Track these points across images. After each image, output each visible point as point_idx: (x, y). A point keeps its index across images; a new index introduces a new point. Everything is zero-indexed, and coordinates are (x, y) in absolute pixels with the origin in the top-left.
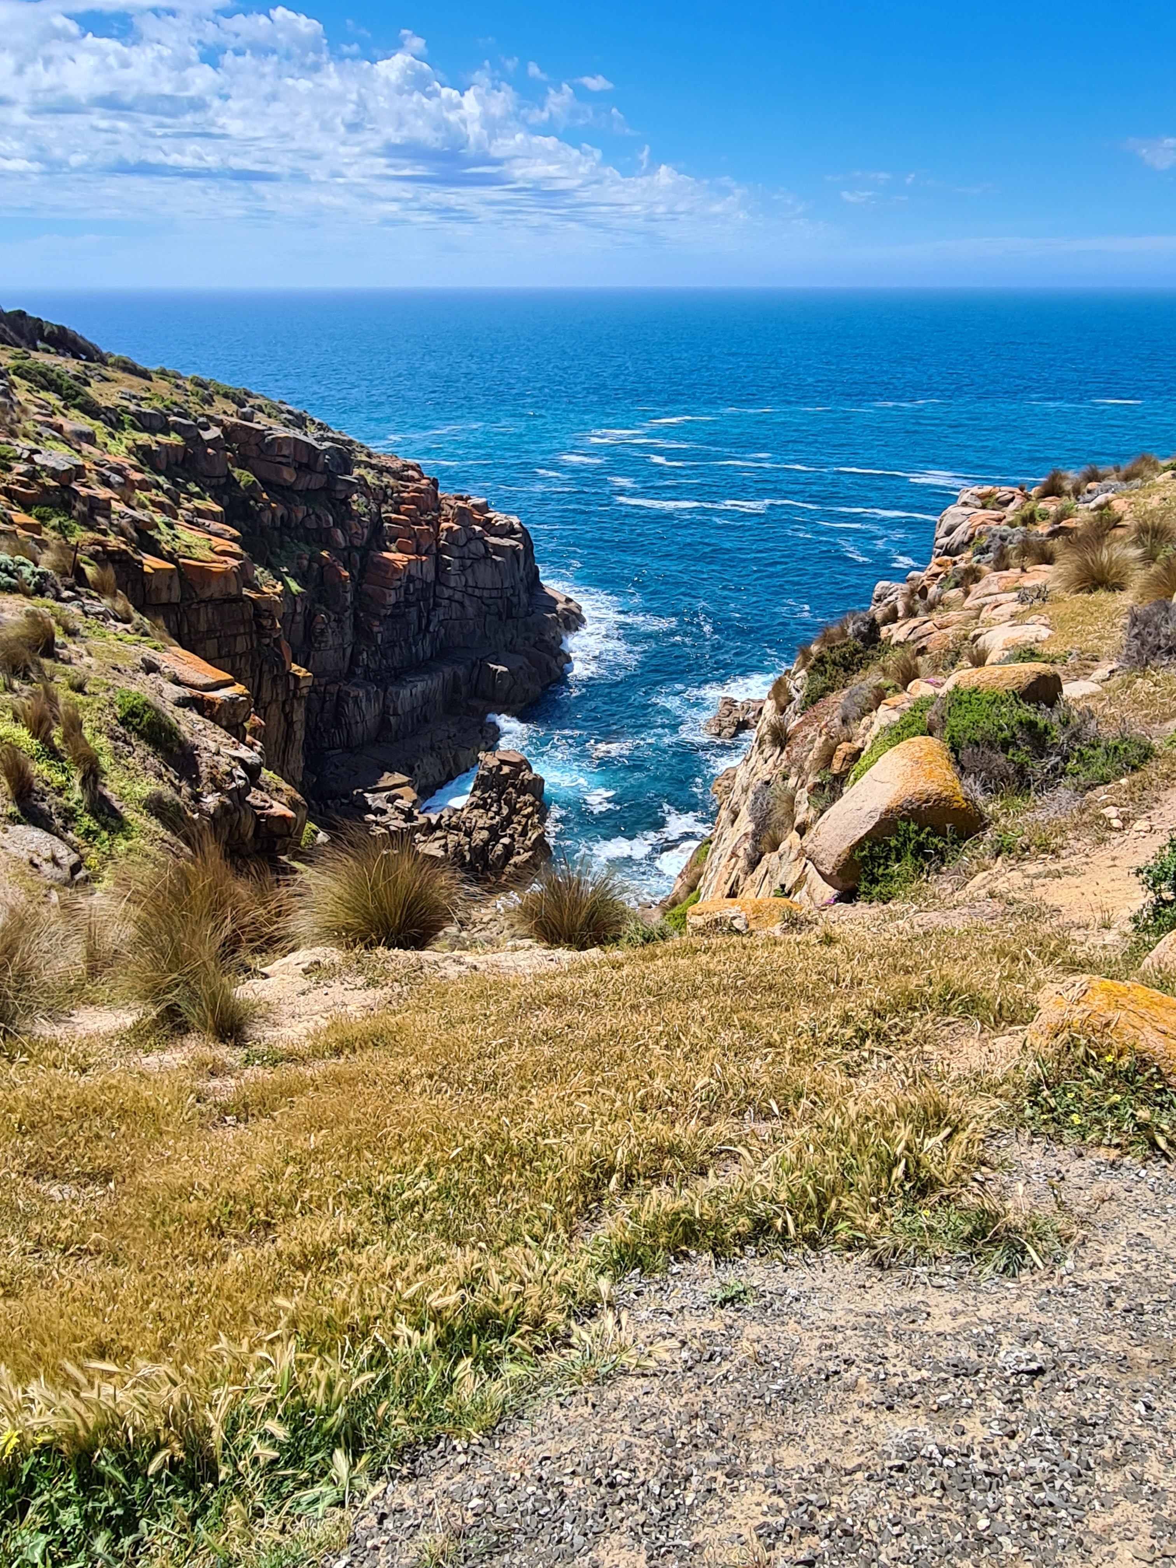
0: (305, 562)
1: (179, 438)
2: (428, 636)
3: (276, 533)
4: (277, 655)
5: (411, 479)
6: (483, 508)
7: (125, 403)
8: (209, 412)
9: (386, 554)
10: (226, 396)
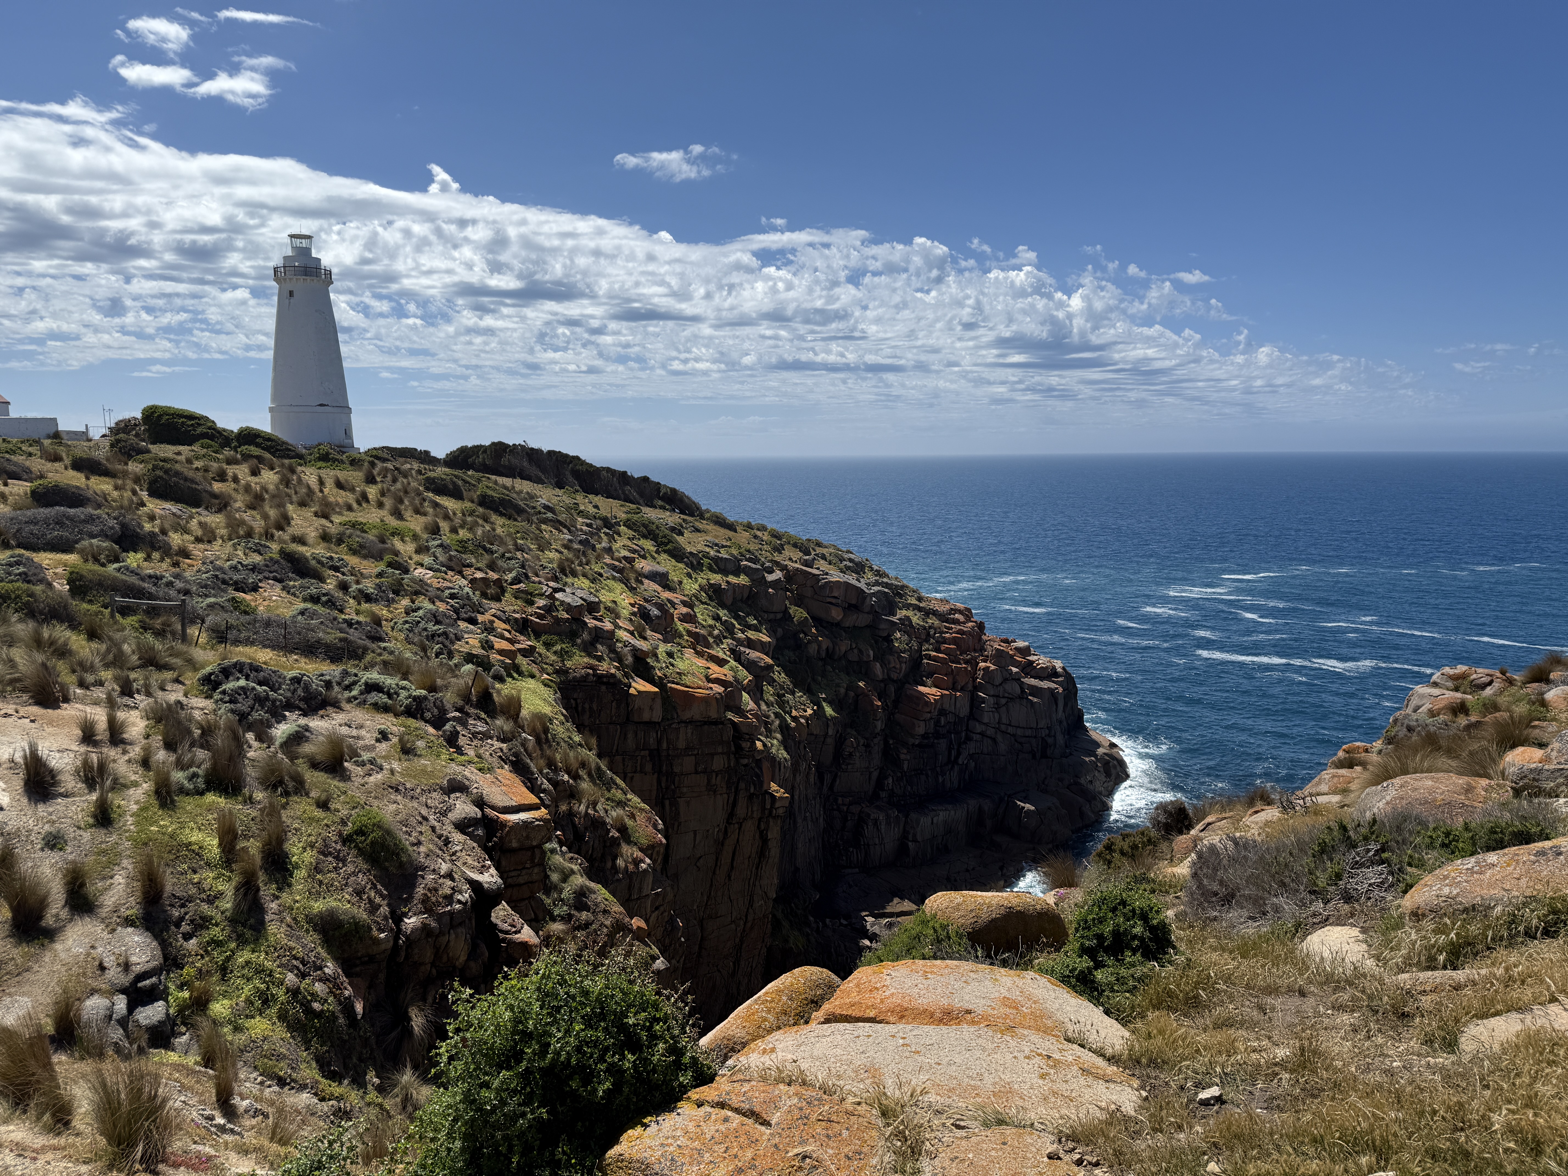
0: (842, 691)
1: (747, 579)
2: (956, 768)
3: (820, 663)
4: (758, 776)
5: (956, 622)
6: (1025, 651)
7: (708, 549)
8: (778, 558)
9: (921, 688)
10: (795, 545)
